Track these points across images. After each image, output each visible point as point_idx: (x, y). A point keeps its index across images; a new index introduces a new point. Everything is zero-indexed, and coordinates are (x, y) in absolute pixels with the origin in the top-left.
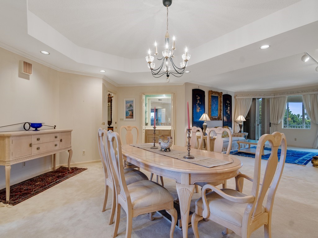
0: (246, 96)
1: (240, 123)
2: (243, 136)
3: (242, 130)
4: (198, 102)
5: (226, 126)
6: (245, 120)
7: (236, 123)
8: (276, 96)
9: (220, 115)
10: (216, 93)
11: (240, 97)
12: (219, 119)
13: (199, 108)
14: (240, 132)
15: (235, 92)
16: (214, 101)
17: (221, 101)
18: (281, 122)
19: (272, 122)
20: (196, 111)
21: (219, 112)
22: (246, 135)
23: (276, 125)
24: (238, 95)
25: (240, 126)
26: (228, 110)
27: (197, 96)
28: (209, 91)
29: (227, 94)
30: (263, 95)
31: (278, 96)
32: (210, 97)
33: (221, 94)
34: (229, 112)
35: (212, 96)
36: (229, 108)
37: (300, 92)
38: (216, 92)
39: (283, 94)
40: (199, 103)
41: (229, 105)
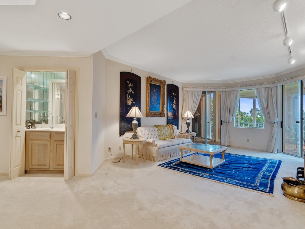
0: (195, 88)
1: (188, 121)
2: (190, 137)
3: (189, 129)
4: (130, 90)
5: (170, 124)
6: (193, 117)
7: (183, 120)
8: (227, 90)
9: (163, 110)
10: (157, 81)
11: (188, 89)
12: (161, 115)
13: (132, 100)
14: (187, 131)
15: (183, 83)
16: (154, 91)
17: (164, 92)
18: (233, 119)
19: (223, 120)
20: (126, 103)
21: (161, 105)
22: (193, 135)
23: (227, 123)
24: (186, 87)
25: (188, 124)
26: (173, 105)
27: (128, 82)
28: (148, 77)
29: (172, 83)
30: (213, 87)
31: (230, 89)
32: (149, 86)
33: (164, 82)
34: (174, 107)
35: (151, 85)
36: (175, 101)
37: (254, 84)
38: (157, 79)
39: (235, 87)
40: (132, 92)
41: (175, 98)
